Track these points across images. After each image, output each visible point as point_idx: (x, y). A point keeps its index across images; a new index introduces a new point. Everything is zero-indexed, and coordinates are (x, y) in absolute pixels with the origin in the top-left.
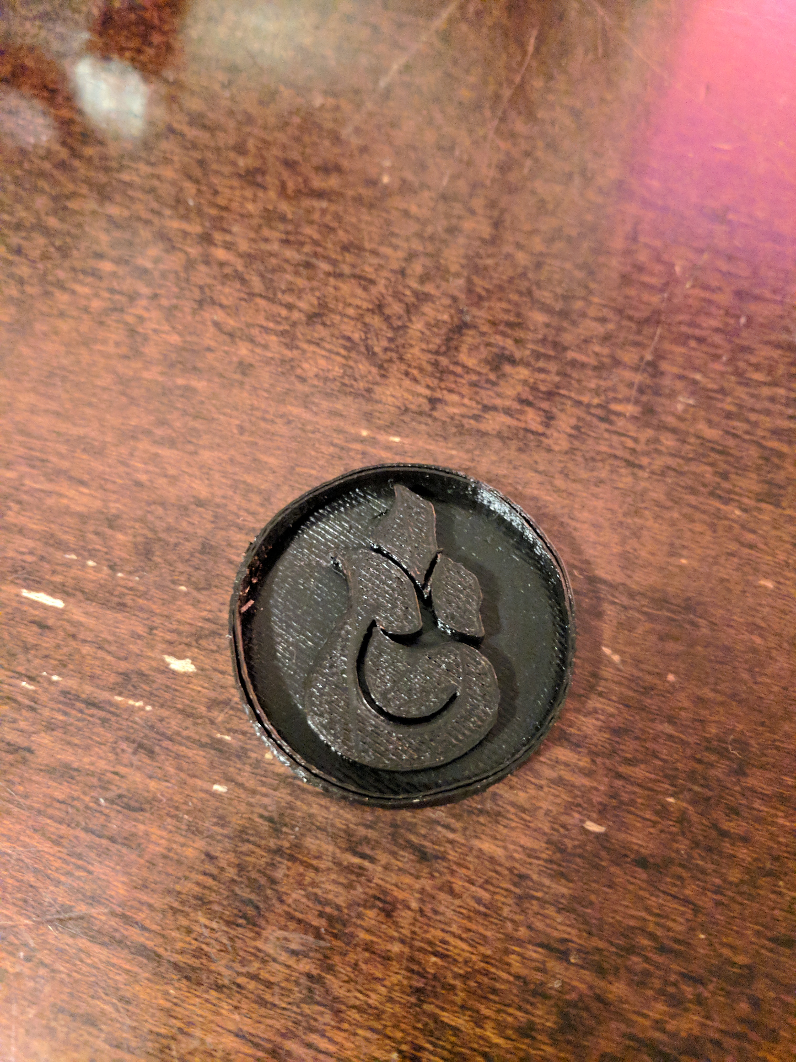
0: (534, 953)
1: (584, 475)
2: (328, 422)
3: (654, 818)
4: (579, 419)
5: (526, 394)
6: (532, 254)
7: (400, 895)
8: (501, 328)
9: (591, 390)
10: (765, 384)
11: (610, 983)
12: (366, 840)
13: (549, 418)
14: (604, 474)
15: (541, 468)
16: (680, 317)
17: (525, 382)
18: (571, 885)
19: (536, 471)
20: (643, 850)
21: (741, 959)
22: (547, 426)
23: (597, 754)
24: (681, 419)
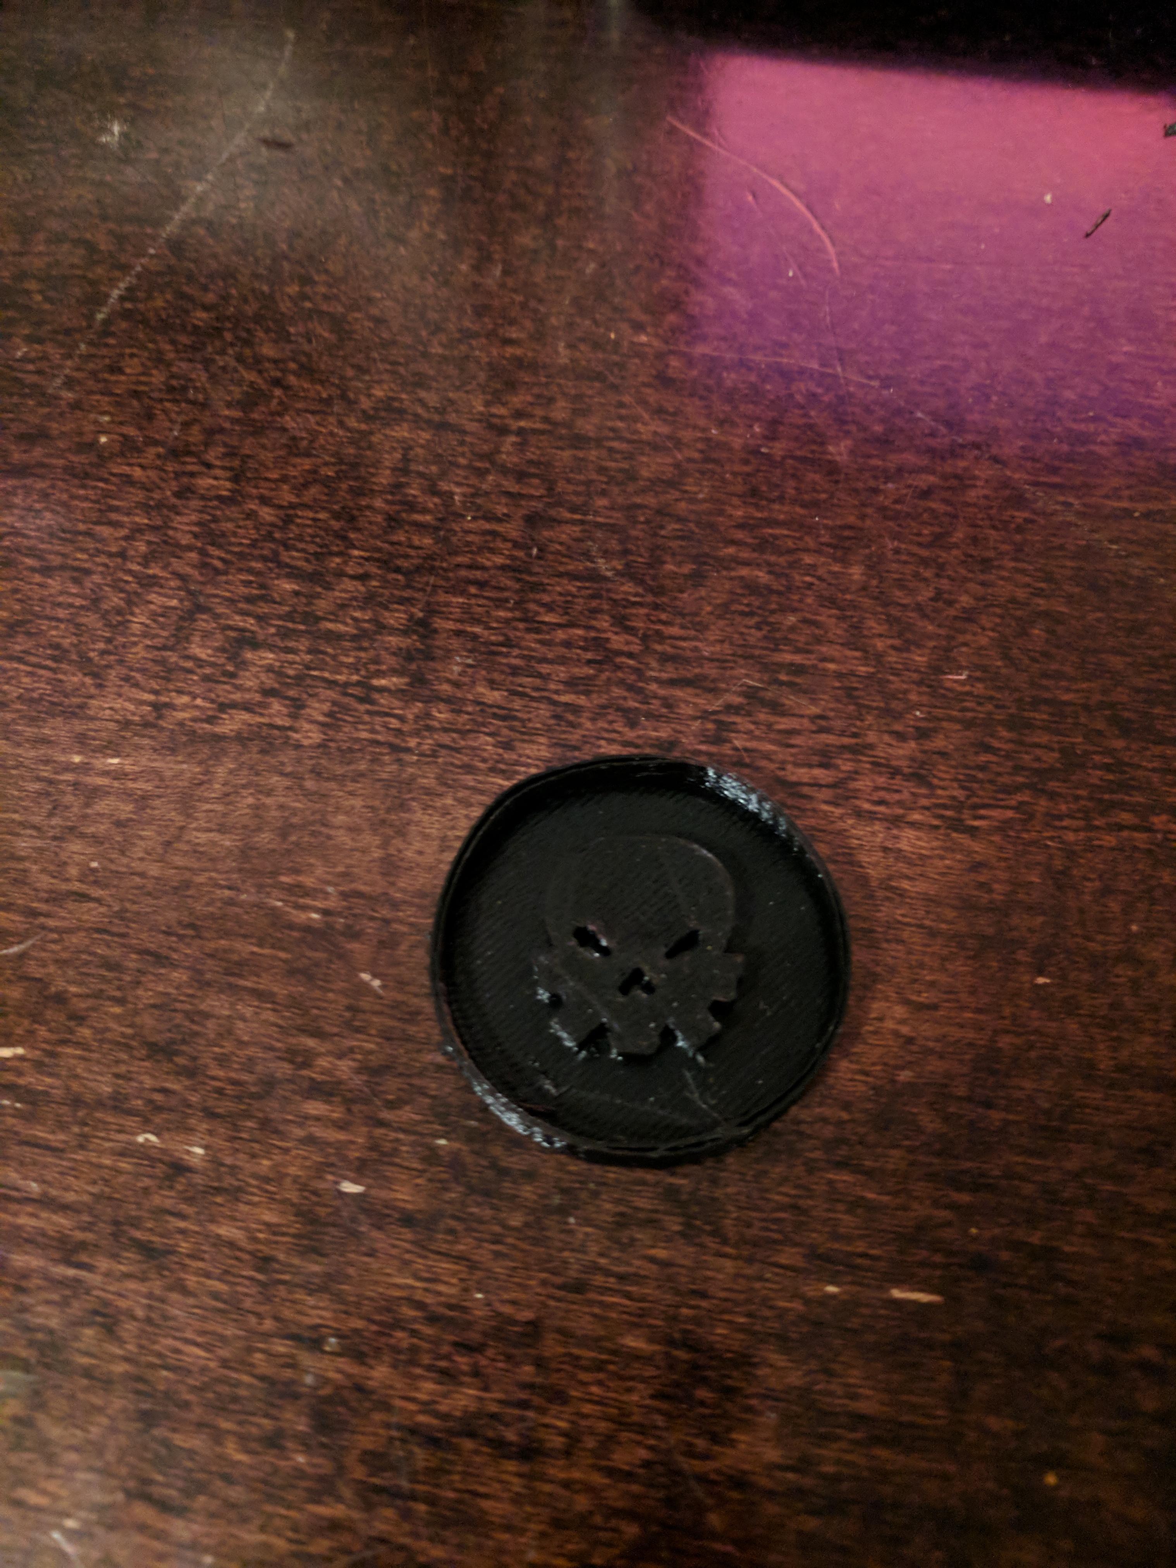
0: (281, 1347)
1: (340, 770)
2: (32, 753)
3: (420, 1167)
4: (334, 703)
5: (270, 682)
6: (281, 507)
7: (123, 1304)
8: (242, 605)
9: (348, 666)
10: (560, 626)
11: (372, 1368)
12: (83, 1246)
13: (297, 707)
14: (363, 766)
15: (289, 769)
16: (459, 559)
17: (269, 669)
18: (325, 1260)
19: (282, 774)
20: (409, 1206)
21: (527, 1315)
22: (294, 716)
23: (353, 1101)
24: (457, 684)
